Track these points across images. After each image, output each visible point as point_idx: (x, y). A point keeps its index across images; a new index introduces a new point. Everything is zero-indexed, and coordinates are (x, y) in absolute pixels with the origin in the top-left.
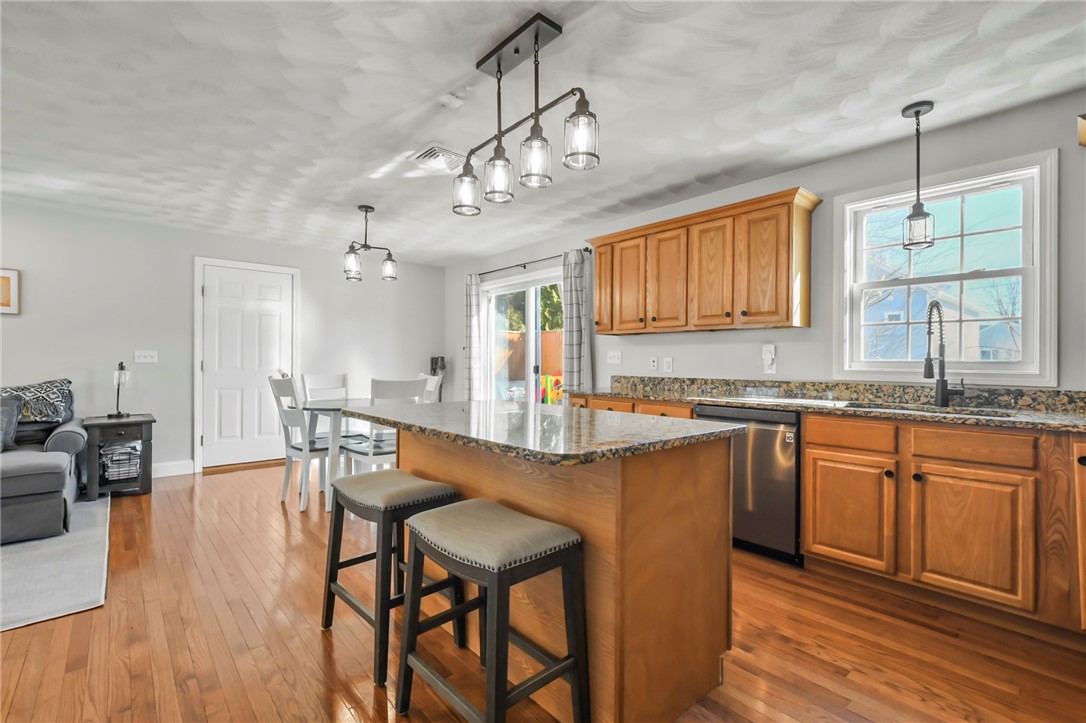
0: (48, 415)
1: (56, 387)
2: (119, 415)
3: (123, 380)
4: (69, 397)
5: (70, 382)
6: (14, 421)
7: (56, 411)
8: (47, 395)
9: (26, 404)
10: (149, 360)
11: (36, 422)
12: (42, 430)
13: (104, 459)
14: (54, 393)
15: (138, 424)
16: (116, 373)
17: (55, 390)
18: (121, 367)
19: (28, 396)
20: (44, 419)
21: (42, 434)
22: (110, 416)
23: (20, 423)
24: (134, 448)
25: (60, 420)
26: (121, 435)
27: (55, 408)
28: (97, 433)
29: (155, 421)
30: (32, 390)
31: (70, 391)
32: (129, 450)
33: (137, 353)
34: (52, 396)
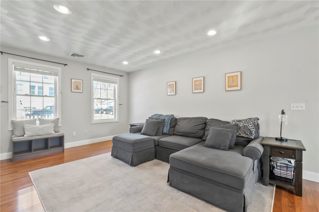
0: (248, 135)
1: (252, 121)
2: (281, 140)
3: (283, 120)
4: (257, 127)
5: (258, 119)
6: (235, 135)
7: (251, 133)
8: (248, 125)
9: (240, 128)
10: (300, 109)
11: (243, 137)
12: (246, 141)
13: (272, 163)
14: (251, 124)
15: (293, 150)
16: (280, 116)
17: (251, 123)
18: (283, 113)
19: (241, 125)
20: (246, 136)
21: (246, 143)
22: (277, 139)
23: (238, 136)
24: (290, 162)
25: (253, 137)
26: (281, 153)
27: (251, 132)
28: (268, 149)
29: (305, 150)
30: (243, 122)
31: (258, 123)
32: (287, 162)
33: (292, 105)
34: (250, 126)
